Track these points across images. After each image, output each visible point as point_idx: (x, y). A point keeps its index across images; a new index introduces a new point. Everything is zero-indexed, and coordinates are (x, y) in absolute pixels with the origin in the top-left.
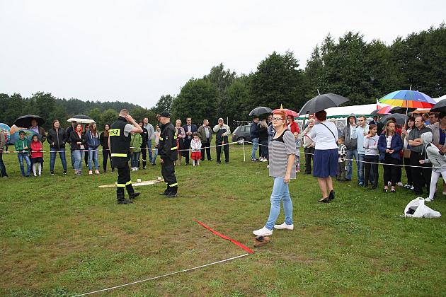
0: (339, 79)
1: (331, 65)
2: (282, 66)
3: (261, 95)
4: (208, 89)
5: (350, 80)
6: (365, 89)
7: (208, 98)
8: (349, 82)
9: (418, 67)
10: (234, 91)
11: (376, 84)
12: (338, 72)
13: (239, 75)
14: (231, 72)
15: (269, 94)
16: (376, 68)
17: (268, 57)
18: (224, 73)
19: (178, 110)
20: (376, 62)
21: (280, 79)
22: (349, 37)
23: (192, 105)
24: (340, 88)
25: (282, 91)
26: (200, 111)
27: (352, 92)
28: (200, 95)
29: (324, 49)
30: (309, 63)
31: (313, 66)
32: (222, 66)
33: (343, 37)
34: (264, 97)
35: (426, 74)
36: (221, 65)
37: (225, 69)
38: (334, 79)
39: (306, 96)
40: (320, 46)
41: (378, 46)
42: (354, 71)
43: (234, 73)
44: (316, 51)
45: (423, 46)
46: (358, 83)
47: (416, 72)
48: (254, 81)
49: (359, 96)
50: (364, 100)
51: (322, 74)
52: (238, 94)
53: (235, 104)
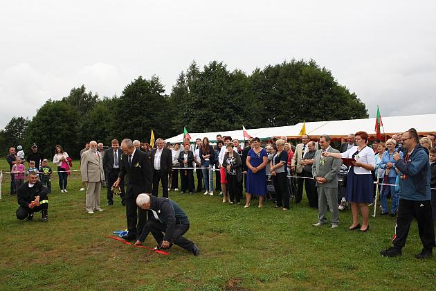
0: (205, 106)
1: (197, 92)
2: (148, 91)
3: (126, 120)
4: (68, 112)
5: (215, 107)
6: (229, 116)
7: (68, 121)
8: (215, 109)
9: (275, 97)
10: (97, 115)
11: (238, 110)
12: (204, 98)
13: (101, 98)
14: (93, 95)
15: (134, 120)
16: (237, 96)
17: (134, 81)
18: (85, 96)
19: (34, 134)
20: (239, 91)
21: (147, 104)
22: (214, 65)
23: (50, 130)
24: (206, 114)
25: (148, 116)
26: (59, 136)
27: (217, 118)
28: (60, 119)
29: (189, 76)
30: (175, 89)
31: (179, 91)
32: (83, 89)
33: (208, 66)
34: (129, 122)
35: (282, 102)
36: (83, 87)
37: (87, 92)
38: (199, 105)
39: (172, 121)
40: (185, 73)
41: (239, 76)
42: (219, 98)
43: (96, 96)
44: (182, 78)
45: (278, 78)
46: (222, 110)
47: (273, 101)
48: (120, 106)
49: (224, 122)
50: (228, 126)
51: (187, 100)
52: (101, 118)
53: (99, 128)
